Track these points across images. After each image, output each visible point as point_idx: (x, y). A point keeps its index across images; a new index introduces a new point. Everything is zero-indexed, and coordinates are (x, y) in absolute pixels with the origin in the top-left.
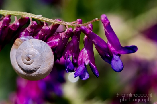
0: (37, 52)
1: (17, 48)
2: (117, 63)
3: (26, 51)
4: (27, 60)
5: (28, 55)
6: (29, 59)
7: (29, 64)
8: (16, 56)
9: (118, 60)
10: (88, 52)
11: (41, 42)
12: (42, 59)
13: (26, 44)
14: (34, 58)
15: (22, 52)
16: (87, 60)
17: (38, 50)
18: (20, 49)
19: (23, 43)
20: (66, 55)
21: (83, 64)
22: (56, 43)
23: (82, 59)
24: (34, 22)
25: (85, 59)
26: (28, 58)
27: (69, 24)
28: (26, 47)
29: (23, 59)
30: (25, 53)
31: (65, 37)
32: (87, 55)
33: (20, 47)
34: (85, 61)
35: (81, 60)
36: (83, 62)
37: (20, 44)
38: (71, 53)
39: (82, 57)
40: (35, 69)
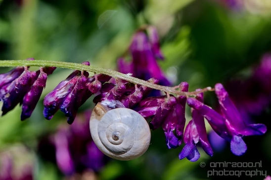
0: (127, 129)
1: (99, 120)
2: (238, 146)
3: (112, 126)
4: (114, 139)
5: (115, 133)
6: (116, 138)
7: (117, 144)
8: (98, 129)
9: (239, 143)
10: (197, 128)
11: (132, 114)
12: (134, 137)
13: (112, 116)
14: (123, 136)
15: (106, 127)
16: (196, 137)
17: (129, 126)
18: (104, 122)
19: (107, 114)
20: (167, 127)
21: (192, 143)
22: (153, 112)
23: (190, 136)
24: (122, 85)
25: (194, 136)
26: (115, 136)
27: (170, 91)
28: (112, 121)
29: (108, 137)
30: (111, 129)
31: (165, 108)
32: (196, 131)
33: (103, 118)
34: (194, 139)
35: (188, 137)
36: (191, 140)
37: (103, 115)
38: (174, 126)
39: (189, 134)
40: (124, 150)
